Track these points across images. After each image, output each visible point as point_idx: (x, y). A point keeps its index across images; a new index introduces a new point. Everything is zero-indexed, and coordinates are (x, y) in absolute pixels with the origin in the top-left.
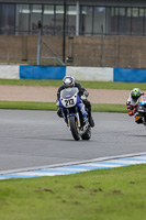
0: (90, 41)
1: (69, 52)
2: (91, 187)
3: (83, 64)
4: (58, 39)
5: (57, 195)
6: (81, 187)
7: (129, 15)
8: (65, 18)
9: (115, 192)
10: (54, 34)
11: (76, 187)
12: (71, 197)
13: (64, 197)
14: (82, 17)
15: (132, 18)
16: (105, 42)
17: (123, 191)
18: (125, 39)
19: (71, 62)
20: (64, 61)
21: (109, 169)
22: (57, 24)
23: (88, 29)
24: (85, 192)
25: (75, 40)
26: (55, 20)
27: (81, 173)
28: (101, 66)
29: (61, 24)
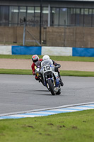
0: (57, 30)
1: (43, 37)
2: (58, 124)
3: (53, 45)
4: (36, 29)
5: (36, 129)
6: (51, 124)
7: (82, 13)
8: (41, 15)
9: (74, 127)
10: (34, 25)
11: (48, 124)
12: (45, 131)
13: (41, 131)
14: (52, 14)
15: (84, 15)
16: (67, 30)
17: (78, 127)
18: (80, 29)
19: (45, 44)
20: (40, 43)
21: (69, 113)
22: (36, 19)
23: (56, 22)
24: (54, 128)
25: (47, 29)
26: (34, 17)
27: (51, 115)
28: (64, 46)
29: (39, 19)
